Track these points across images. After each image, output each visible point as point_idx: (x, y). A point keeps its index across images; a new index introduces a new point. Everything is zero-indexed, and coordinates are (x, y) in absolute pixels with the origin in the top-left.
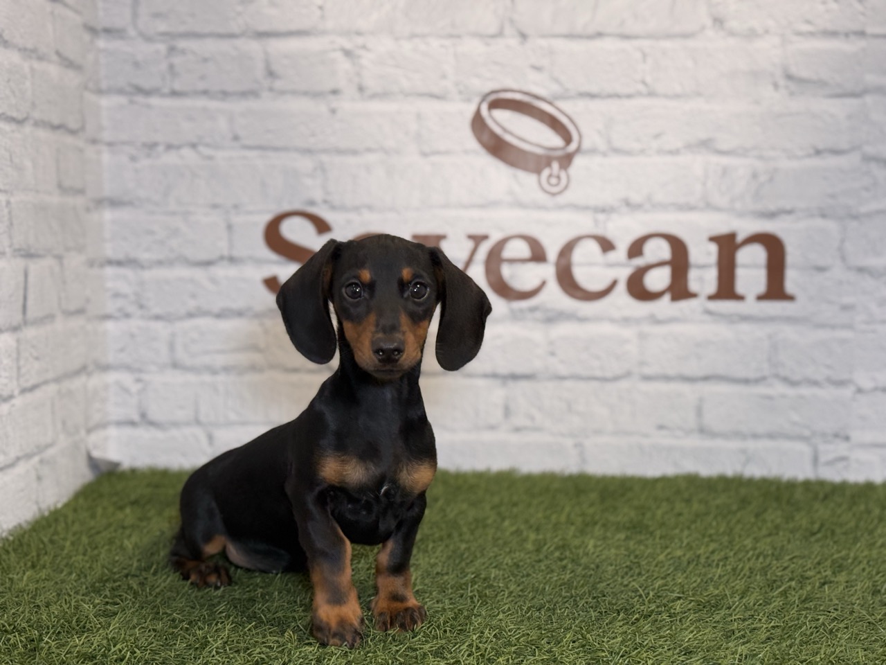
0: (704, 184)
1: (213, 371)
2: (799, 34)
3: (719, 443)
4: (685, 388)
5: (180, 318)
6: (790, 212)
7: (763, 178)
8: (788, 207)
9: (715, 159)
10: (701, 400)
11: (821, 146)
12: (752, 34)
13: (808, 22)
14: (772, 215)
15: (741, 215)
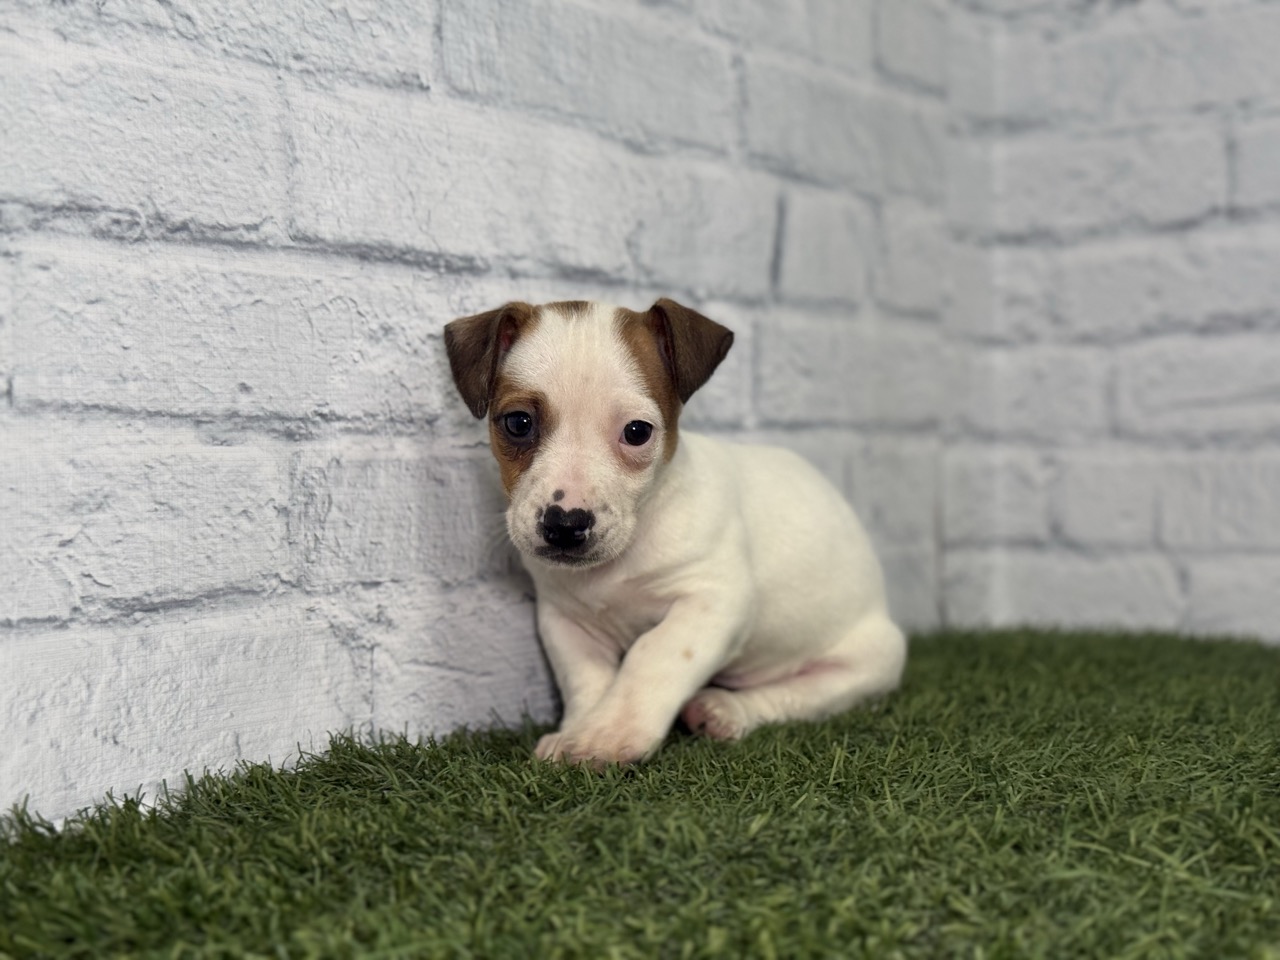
1: (1191, 443)
5: (1129, 339)
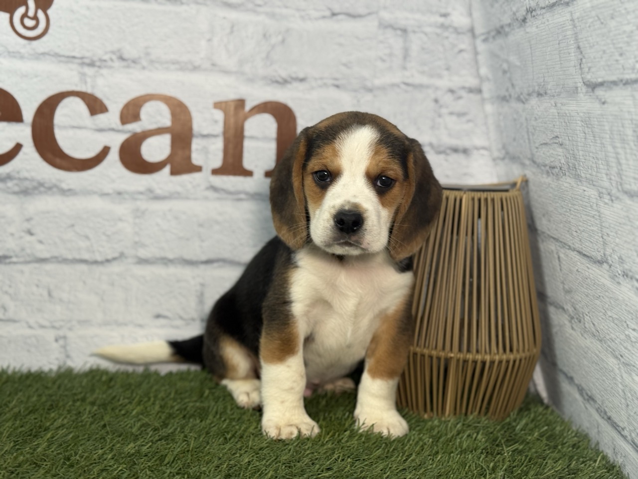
0: (209, 40)
4: (187, 272)
6: (302, 80)
7: (274, 40)
8: (301, 75)
9: (222, 13)
10: (202, 285)
11: (337, 9)
14: (284, 82)
15: (250, 81)
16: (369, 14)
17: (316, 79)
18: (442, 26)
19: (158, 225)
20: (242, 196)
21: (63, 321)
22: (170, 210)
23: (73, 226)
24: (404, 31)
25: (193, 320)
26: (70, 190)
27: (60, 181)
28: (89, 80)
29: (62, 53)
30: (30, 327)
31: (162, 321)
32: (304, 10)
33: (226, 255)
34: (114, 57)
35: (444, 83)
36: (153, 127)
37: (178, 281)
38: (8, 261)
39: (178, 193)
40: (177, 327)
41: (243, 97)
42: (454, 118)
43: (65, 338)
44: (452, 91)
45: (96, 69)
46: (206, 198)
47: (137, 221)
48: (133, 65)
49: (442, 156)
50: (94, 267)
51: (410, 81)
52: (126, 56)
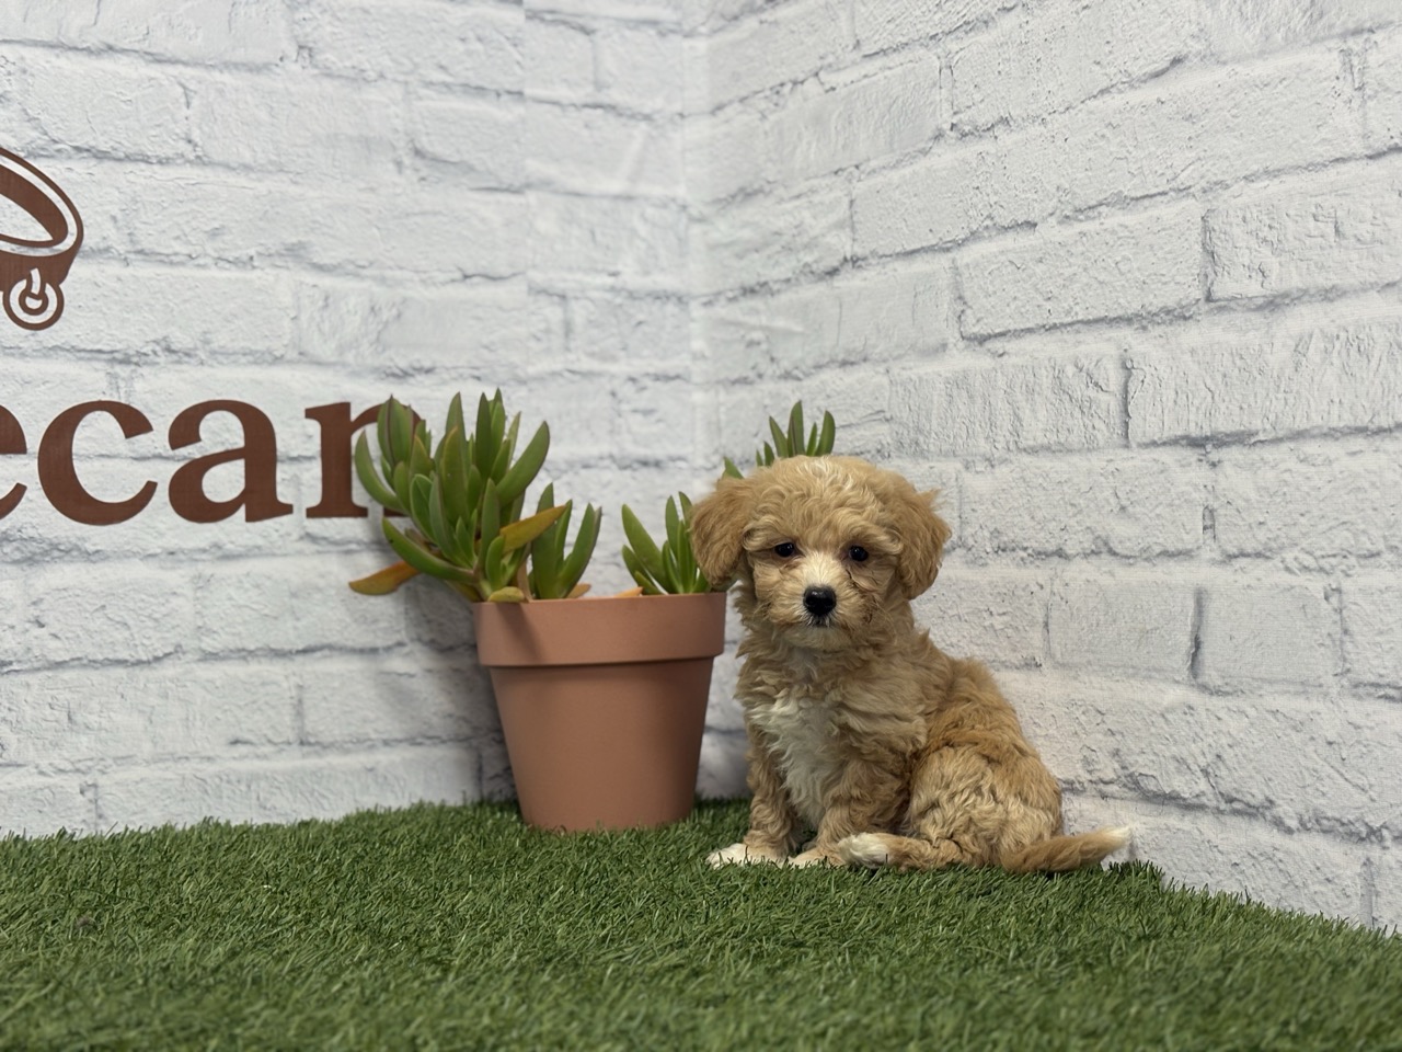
0: (295, 319)
2: (429, 84)
3: (334, 760)
4: (276, 669)
6: (429, 371)
7: (385, 315)
8: (427, 364)
9: (311, 278)
10: (300, 687)
11: (469, 272)
12: (358, 78)
13: (442, 67)
14: (403, 375)
15: (355, 374)
16: (514, 275)
17: (447, 369)
18: (613, 289)
19: (230, 599)
20: (353, 546)
21: (91, 759)
22: (248, 574)
23: (103, 607)
24: (563, 297)
25: (289, 743)
26: (97, 551)
27: (84, 539)
28: (122, 384)
29: (82, 346)
30: (42, 773)
31: (242, 749)
32: (425, 272)
33: (334, 639)
34: (158, 348)
35: (621, 368)
36: (219, 449)
37: (263, 684)
38: (6, 669)
39: (259, 548)
40: (265, 757)
41: (347, 400)
42: (639, 417)
43: (95, 786)
44: (633, 380)
45: (133, 367)
46: (300, 553)
47: (199, 594)
48: (186, 359)
49: (628, 473)
50: (137, 670)
51: (575, 367)
52: (173, 347)
